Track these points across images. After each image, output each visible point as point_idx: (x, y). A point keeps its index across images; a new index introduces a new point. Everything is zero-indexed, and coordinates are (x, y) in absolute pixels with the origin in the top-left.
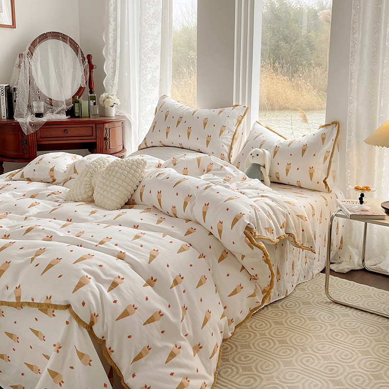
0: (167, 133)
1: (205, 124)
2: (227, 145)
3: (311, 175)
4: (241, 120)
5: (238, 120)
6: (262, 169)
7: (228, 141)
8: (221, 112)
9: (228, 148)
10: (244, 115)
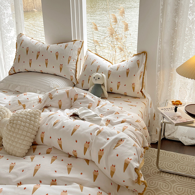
0: (30, 64)
1: (57, 56)
2: (74, 69)
3: (134, 88)
4: (80, 51)
5: (78, 51)
6: (102, 87)
7: (73, 66)
8: (66, 47)
9: (74, 71)
10: (81, 47)
